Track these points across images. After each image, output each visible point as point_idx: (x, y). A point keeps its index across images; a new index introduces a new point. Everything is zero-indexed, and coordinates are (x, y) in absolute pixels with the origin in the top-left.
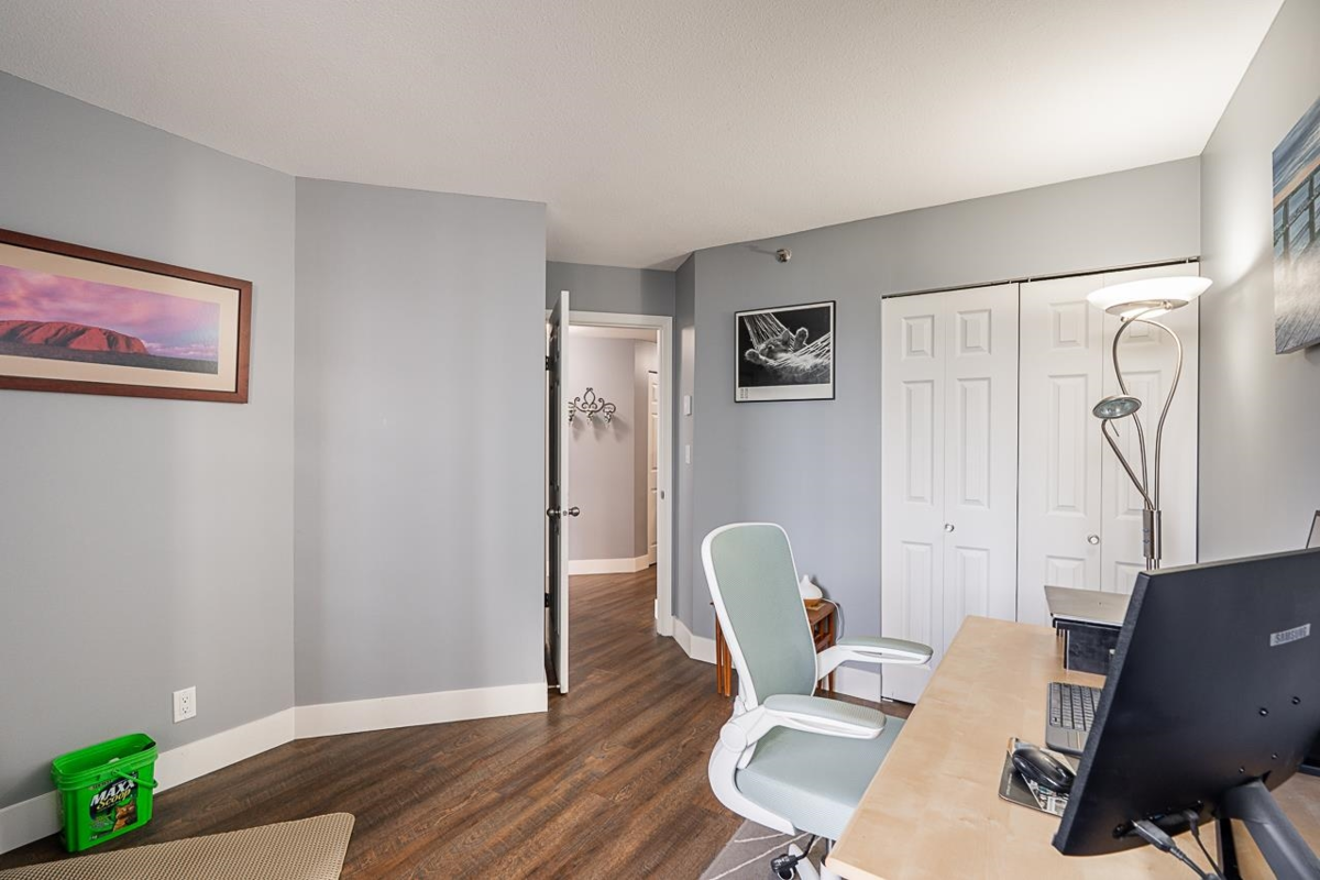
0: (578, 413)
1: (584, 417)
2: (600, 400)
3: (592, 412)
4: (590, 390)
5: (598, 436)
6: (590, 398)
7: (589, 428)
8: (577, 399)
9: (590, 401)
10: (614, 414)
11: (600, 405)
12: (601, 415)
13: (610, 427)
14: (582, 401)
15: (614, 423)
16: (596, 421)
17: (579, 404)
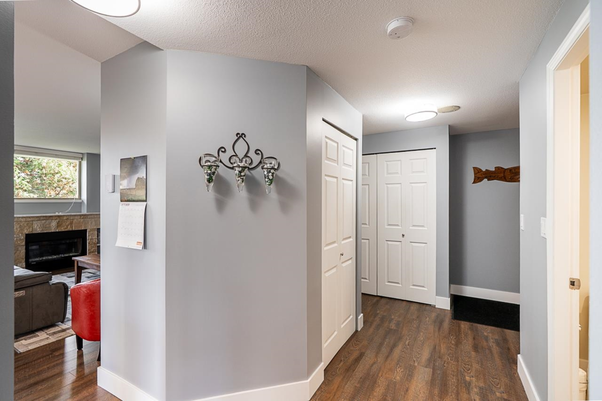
0: (222, 170)
1: (232, 176)
2: (257, 152)
3: (244, 168)
4: (241, 136)
5: (254, 205)
6: (241, 148)
7: (241, 193)
8: (222, 150)
9: (241, 154)
10: (277, 173)
11: (256, 159)
12: (259, 173)
13: (271, 192)
14: (230, 152)
15: (277, 185)
16: (252, 184)
17: (225, 157)
